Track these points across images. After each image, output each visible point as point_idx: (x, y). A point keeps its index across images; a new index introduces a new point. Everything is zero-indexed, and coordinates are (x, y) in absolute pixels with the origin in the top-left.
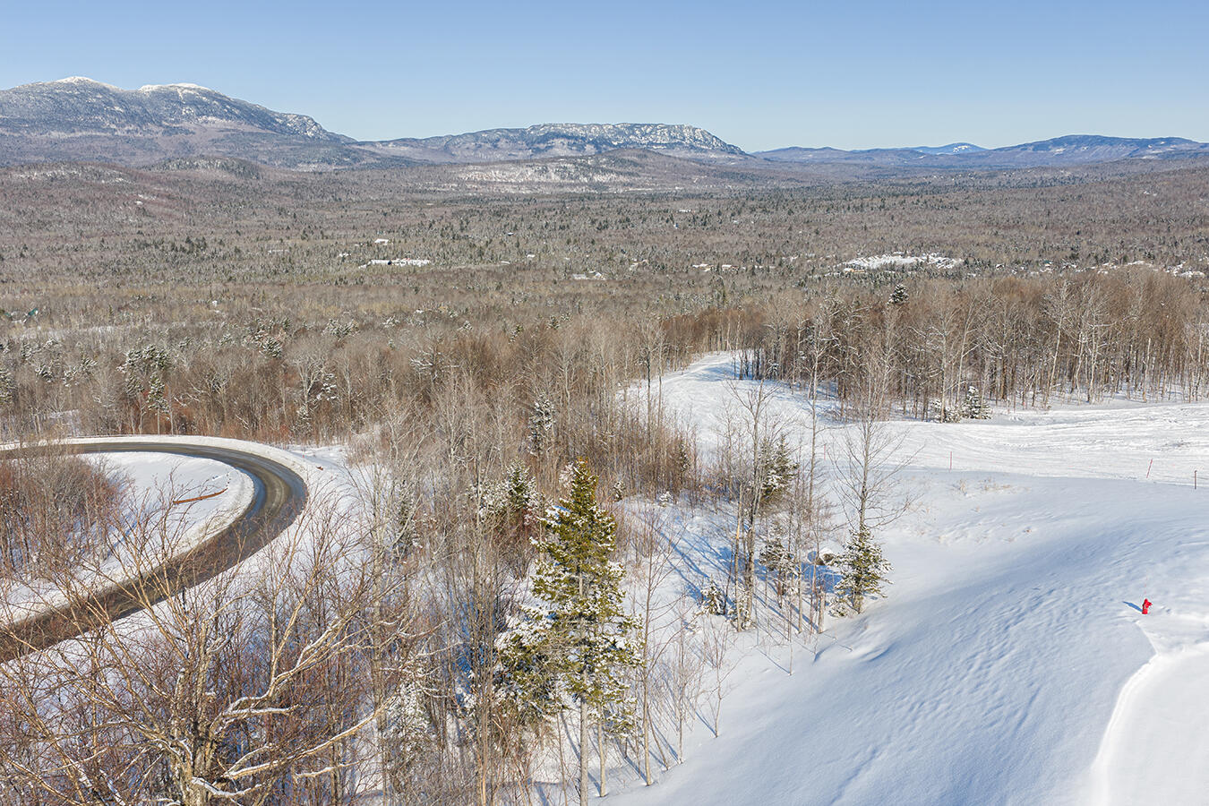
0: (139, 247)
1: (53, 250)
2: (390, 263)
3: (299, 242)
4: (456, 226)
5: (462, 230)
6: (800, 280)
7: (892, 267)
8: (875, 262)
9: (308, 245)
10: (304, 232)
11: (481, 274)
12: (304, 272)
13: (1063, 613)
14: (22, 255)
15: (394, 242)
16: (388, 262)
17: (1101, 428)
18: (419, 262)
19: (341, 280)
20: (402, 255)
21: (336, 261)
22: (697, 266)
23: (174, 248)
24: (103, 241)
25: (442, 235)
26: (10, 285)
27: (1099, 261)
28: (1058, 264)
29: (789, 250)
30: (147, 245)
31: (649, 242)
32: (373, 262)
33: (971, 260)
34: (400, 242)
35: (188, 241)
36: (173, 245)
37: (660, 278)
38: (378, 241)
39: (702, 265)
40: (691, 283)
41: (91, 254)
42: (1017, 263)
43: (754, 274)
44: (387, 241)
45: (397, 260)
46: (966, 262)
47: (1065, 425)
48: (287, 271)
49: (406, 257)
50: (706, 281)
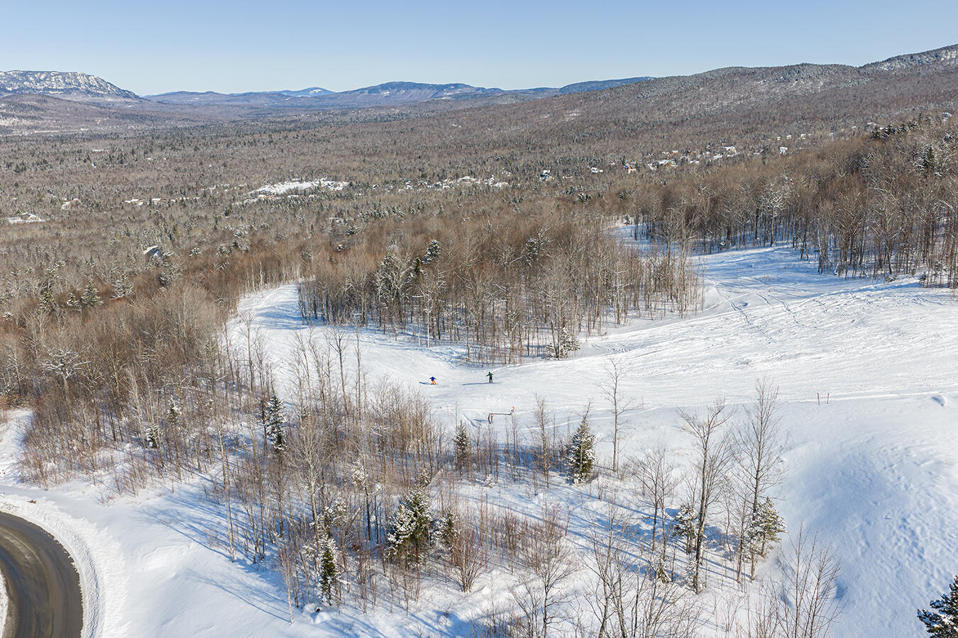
6: (226, 208)
7: (296, 191)
8: (281, 188)
13: (945, 539)
17: (668, 351)
22: (129, 202)
27: (441, 179)
28: (414, 182)
29: (206, 182)
31: (73, 182)
33: (354, 183)
37: (100, 216)
39: (133, 200)
40: (132, 218)
42: (387, 183)
43: (185, 206)
46: (351, 185)
47: (640, 351)
50: (145, 216)
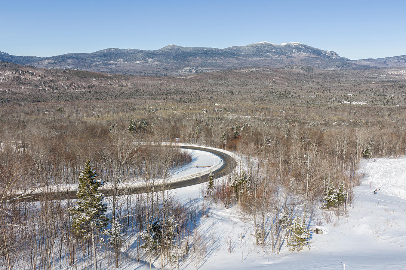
0: (270, 93)
1: (247, 92)
2: (350, 103)
3: (320, 94)
4: (381, 91)
5: (383, 92)
9: (323, 95)
10: (324, 90)
11: (385, 109)
12: (319, 104)
14: (238, 93)
15: (355, 96)
16: (350, 102)
18: (362, 103)
19: (330, 107)
20: (356, 100)
21: (331, 101)
23: (280, 94)
24: (261, 90)
25: (374, 94)
26: (232, 102)
30: (273, 92)
32: (344, 102)
34: (357, 95)
35: (285, 92)
36: (280, 93)
38: (349, 95)
41: (257, 94)
44: (352, 95)
45: (353, 102)
48: (313, 103)
49: (358, 101)
